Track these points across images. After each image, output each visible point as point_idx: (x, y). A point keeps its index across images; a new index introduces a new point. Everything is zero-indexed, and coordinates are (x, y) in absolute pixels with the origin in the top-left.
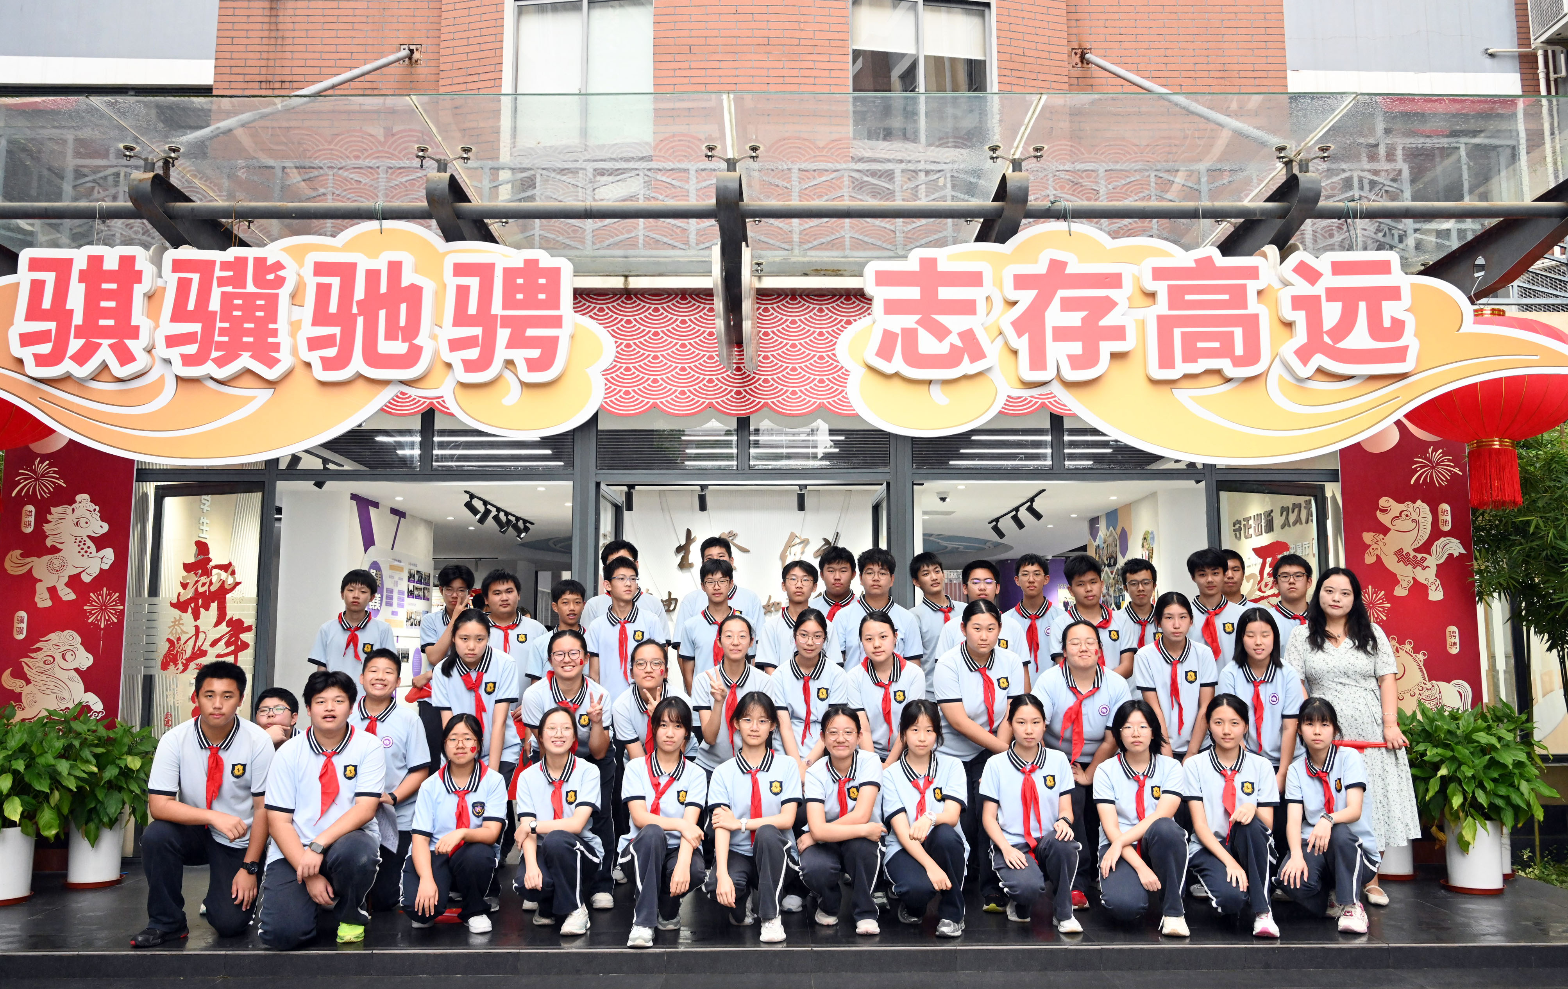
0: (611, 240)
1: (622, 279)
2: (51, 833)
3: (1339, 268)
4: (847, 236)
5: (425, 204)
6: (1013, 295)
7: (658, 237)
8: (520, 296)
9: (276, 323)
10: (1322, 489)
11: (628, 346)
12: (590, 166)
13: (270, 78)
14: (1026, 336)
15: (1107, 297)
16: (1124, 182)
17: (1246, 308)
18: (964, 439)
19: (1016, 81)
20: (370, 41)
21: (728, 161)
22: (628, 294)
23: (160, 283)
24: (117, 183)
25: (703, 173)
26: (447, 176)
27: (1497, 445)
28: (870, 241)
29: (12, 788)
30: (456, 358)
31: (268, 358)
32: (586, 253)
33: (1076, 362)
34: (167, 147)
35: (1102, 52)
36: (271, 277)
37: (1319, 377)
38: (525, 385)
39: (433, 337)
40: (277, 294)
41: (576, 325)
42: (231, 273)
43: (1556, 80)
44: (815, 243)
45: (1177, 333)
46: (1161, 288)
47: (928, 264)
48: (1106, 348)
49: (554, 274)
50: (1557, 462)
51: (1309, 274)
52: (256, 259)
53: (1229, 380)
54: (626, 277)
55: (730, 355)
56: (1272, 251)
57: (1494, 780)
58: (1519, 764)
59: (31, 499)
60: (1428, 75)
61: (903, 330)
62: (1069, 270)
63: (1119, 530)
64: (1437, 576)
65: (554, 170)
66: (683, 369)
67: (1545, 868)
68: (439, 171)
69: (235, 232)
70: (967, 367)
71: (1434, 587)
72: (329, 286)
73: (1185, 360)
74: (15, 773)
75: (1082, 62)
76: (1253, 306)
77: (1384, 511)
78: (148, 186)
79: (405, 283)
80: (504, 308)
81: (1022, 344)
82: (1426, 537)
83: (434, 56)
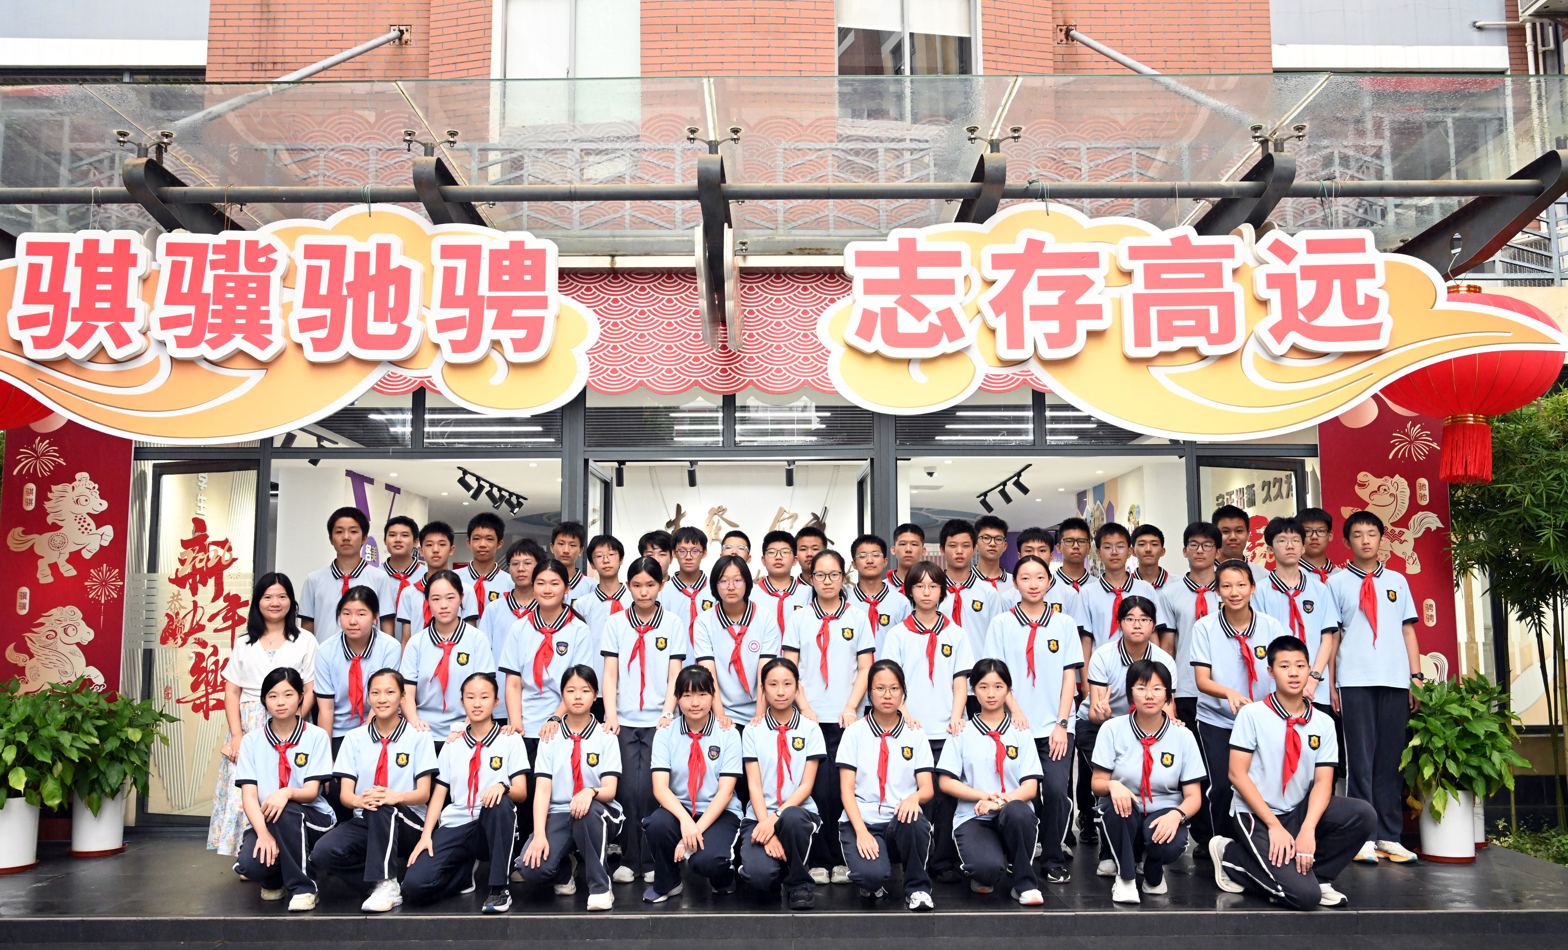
0: (598, 221)
1: (609, 259)
2: (54, 803)
3: (1313, 247)
4: (831, 216)
5: (412, 187)
6: (991, 275)
7: (644, 217)
8: (506, 278)
9: (267, 304)
10: (1303, 463)
11: (615, 324)
12: (577, 147)
13: (262, 59)
14: (1004, 316)
15: (1084, 276)
16: (1105, 160)
17: (1221, 286)
18: (949, 414)
19: (1000, 58)
20: (361, 22)
21: (710, 143)
22: (614, 273)
23: (154, 266)
24: (112, 168)
25: (689, 153)
26: (433, 159)
27: (1471, 421)
28: (854, 219)
29: (16, 759)
30: (444, 339)
31: (260, 339)
32: (573, 233)
33: (1053, 341)
34: (159, 133)
35: (1087, 29)
36: (262, 260)
37: (1294, 354)
38: (511, 365)
39: (422, 318)
40: (269, 277)
41: (561, 306)
42: (223, 257)
43: (1544, 53)
44: (799, 222)
45: (1153, 311)
46: (1138, 267)
47: (908, 244)
48: (1083, 326)
49: (539, 255)
50: (1532, 435)
51: (1284, 252)
52: (247, 242)
53: (1204, 358)
54: (613, 256)
55: (714, 334)
56: (1248, 229)
57: (1466, 751)
58: (1491, 735)
59: (32, 477)
60: (1415, 48)
61: (883, 309)
62: (1046, 250)
63: (1106, 504)
64: (1414, 550)
65: (543, 151)
66: (669, 347)
67: (1521, 837)
68: (426, 155)
69: (227, 214)
70: (945, 346)
71: (1411, 561)
72: (319, 268)
73: (1161, 338)
74: (19, 745)
75: (1067, 39)
76: (1229, 284)
77: (1363, 485)
78: (141, 171)
79: (393, 265)
80: (490, 290)
81: (1000, 323)
82: (1404, 511)
83: (424, 37)
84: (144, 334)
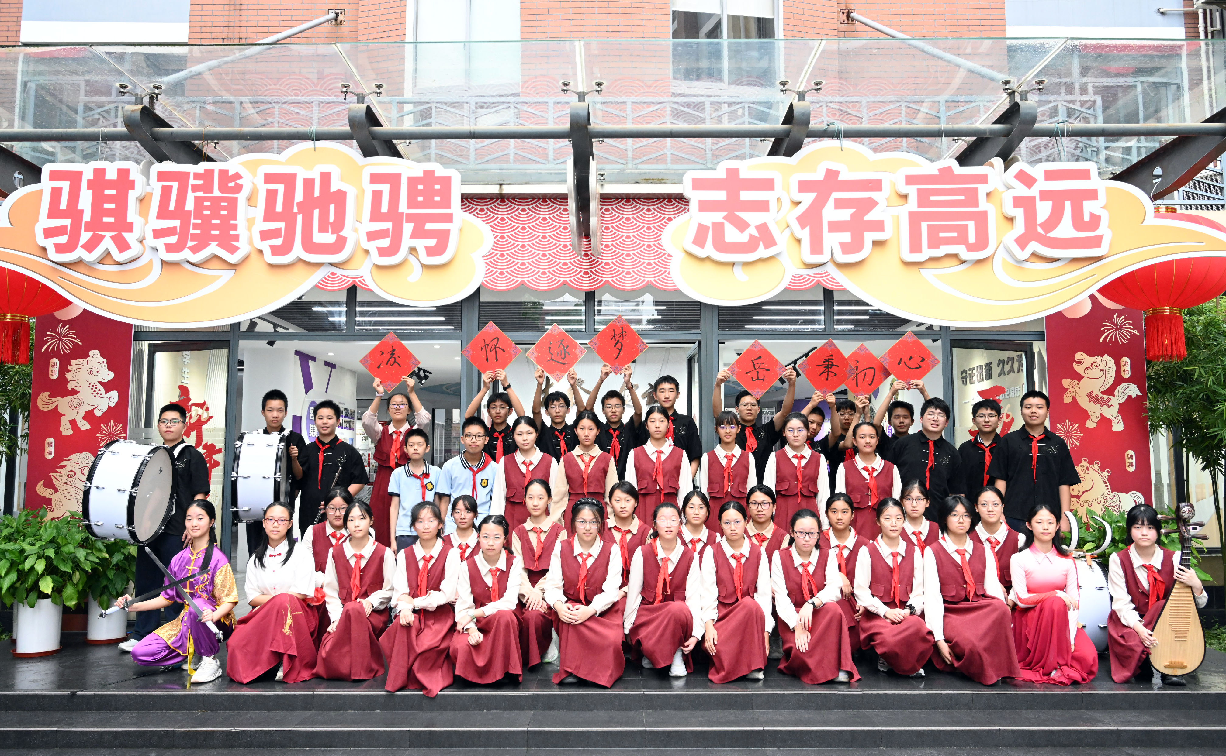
0: (490, 157)
1: (498, 186)
2: (72, 603)
4: (669, 153)
5: (347, 128)
7: (525, 154)
8: (420, 199)
10: (1031, 346)
11: (502, 237)
12: (473, 101)
13: (230, 36)
16: (882, 111)
18: (756, 308)
19: (797, 34)
20: (308, 7)
21: (579, 94)
22: (502, 198)
23: (148, 189)
24: (116, 115)
25: (559, 105)
26: (364, 107)
27: (1167, 312)
28: (687, 156)
29: (45, 570)
31: (230, 246)
32: (470, 166)
34: (152, 85)
35: (864, 11)
36: (232, 184)
39: (355, 230)
40: (237, 198)
42: (201, 182)
43: (1212, 32)
44: (644, 159)
45: (924, 225)
50: (1212, 326)
54: (501, 185)
55: (580, 244)
59: (56, 354)
62: (840, 178)
64: (1119, 412)
65: (446, 104)
66: (544, 255)
68: (358, 103)
69: (205, 151)
71: (1116, 421)
74: (48, 559)
75: (848, 19)
77: (1079, 363)
78: (138, 116)
80: (409, 208)
82: (1111, 382)
83: (354, 18)
84: (141, 242)
